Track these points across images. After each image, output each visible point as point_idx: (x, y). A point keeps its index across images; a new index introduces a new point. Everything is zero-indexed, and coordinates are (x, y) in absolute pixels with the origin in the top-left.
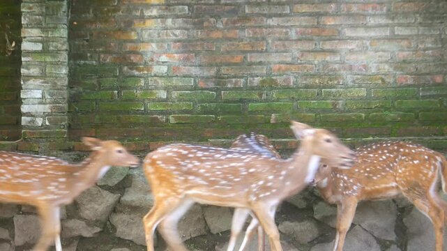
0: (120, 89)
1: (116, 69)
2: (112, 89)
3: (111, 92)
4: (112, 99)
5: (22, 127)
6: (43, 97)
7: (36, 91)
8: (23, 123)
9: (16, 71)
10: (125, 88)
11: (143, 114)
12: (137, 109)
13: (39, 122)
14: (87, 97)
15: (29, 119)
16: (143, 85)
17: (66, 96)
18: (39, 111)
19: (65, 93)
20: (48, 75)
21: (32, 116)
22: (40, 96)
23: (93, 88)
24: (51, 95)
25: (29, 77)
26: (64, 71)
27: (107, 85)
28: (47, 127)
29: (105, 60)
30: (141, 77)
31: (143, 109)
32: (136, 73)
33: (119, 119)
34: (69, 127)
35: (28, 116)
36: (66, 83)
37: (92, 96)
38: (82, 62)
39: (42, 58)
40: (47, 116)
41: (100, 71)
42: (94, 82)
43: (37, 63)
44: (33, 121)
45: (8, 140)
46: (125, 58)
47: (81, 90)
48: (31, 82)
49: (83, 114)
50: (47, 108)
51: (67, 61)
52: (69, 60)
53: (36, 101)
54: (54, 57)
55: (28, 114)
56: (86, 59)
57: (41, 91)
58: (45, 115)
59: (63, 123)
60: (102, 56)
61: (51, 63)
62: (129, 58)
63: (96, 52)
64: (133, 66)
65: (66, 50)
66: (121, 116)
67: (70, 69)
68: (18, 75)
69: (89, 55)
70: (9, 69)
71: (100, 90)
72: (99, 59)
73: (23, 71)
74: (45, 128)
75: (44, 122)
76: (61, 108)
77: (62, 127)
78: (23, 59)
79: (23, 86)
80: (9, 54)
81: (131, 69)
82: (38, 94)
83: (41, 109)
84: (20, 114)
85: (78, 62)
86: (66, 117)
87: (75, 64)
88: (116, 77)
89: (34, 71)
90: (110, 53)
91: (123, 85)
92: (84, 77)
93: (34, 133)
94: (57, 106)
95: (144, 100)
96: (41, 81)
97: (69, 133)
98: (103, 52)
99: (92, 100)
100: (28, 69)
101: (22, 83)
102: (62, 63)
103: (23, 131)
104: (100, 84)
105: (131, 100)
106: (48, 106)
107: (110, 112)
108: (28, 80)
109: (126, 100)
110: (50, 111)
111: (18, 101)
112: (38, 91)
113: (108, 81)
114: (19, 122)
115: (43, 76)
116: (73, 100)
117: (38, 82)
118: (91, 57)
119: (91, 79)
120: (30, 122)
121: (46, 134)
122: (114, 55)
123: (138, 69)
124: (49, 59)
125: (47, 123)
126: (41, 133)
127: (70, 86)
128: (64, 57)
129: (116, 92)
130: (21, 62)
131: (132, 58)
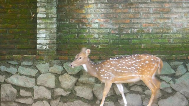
0: (78, 34)
1: (76, 25)
2: (75, 34)
3: (74, 35)
4: (75, 38)
5: (37, 50)
6: (46, 37)
7: (43, 34)
8: (38, 48)
9: (35, 26)
10: (80, 33)
11: (88, 44)
12: (85, 42)
13: (44, 47)
14: (64, 37)
15: (40, 46)
16: (88, 32)
17: (56, 37)
18: (44, 43)
19: (55, 35)
20: (48, 28)
21: (41, 45)
22: (45, 37)
23: (67, 33)
24: (49, 36)
25: (40, 29)
26: (55, 26)
27: (73, 32)
28: (48, 50)
29: (72, 22)
30: (87, 29)
31: (88, 42)
32: (85, 27)
33: (78, 46)
34: (57, 49)
35: (40, 45)
36: (56, 31)
37: (67, 37)
38: (63, 22)
39: (46, 21)
40: (48, 45)
41: (70, 26)
42: (68, 31)
43: (44, 23)
44: (42, 47)
45: (31, 55)
46: (80, 21)
47: (62, 34)
48: (41, 30)
49: (62, 44)
50: (47, 42)
51: (56, 22)
52: (57, 21)
53: (43, 39)
54: (50, 20)
55: (40, 44)
56: (64, 21)
57: (45, 34)
58: (47, 45)
59: (54, 48)
60: (71, 20)
61: (50, 23)
62: (82, 20)
63: (68, 18)
64: (84, 24)
65: (56, 17)
66: (79, 45)
67: (57, 25)
68: (36, 28)
69: (65, 19)
70: (32, 25)
71: (70, 34)
72: (69, 21)
73: (38, 26)
74: (47, 50)
75: (46, 48)
76: (53, 42)
77: (54, 49)
78: (38, 21)
79: (38, 33)
80: (32, 19)
81: (83, 25)
82: (44, 36)
83: (45, 42)
84: (36, 44)
85: (61, 22)
86: (56, 45)
87: (60, 23)
88: (77, 28)
89: (42, 26)
90: (74, 18)
91: (79, 32)
92: (63, 29)
93: (42, 52)
94: (52, 41)
95: (88, 38)
96: (45, 30)
97: (57, 52)
98: (71, 18)
99: (67, 38)
100: (40, 25)
101: (37, 31)
102: (54, 23)
103: (38, 51)
104: (70, 32)
105: (83, 38)
106: (48, 41)
107: (74, 43)
108: (40, 30)
109: (81, 38)
110: (49, 43)
111: (36, 39)
112: (44, 34)
113: (74, 30)
114: (36, 47)
115: (46, 28)
116: (59, 38)
117: (44, 31)
118: (66, 20)
119: (66, 29)
120: (41, 47)
121: (47, 52)
122: (76, 20)
123: (86, 25)
124: (48, 21)
125: (48, 48)
126: (45, 52)
127: (57, 32)
128: (55, 20)
129: (77, 35)
130: (37, 22)
131: (83, 21)
